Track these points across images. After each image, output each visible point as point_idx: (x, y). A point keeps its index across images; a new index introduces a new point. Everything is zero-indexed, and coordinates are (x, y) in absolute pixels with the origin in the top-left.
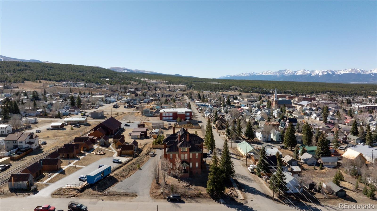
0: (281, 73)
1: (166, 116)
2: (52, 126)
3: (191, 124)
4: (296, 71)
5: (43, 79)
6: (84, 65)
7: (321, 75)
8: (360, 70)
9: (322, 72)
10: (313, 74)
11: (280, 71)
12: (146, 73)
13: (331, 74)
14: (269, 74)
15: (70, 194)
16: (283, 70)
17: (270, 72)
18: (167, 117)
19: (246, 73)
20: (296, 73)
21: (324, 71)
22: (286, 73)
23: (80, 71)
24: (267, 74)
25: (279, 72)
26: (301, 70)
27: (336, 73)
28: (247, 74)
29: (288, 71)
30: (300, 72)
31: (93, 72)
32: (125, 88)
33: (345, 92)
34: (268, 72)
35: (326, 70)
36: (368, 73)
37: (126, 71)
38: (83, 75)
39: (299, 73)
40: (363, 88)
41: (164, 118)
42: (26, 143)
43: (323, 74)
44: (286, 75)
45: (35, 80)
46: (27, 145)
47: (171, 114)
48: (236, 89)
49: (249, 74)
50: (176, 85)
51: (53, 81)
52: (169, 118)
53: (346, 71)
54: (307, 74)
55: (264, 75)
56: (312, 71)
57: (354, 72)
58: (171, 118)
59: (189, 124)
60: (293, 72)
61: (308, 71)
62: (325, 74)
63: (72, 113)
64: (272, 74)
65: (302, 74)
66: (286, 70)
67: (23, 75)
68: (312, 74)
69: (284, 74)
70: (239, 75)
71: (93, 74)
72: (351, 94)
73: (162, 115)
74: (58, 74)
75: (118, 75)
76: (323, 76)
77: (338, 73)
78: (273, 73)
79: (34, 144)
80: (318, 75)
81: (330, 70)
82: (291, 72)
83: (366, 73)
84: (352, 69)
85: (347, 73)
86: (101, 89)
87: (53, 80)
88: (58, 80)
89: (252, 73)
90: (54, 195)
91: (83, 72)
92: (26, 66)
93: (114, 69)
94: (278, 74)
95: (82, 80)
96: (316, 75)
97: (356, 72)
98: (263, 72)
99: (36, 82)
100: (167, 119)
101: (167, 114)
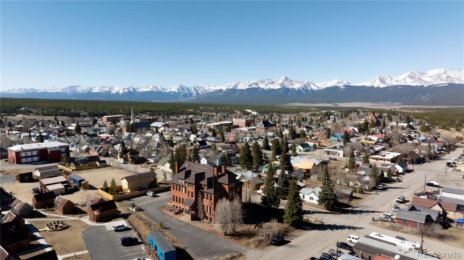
0: (72, 90)
1: (26, 157)
3: (92, 162)
4: (91, 87)
7: (121, 92)
8: (161, 88)
9: (123, 89)
10: (113, 92)
11: (71, 87)
13: (133, 91)
14: (56, 91)
16: (75, 86)
17: (57, 87)
18: (28, 158)
19: (20, 89)
20: (92, 90)
21: (124, 88)
22: (79, 90)
24: (53, 91)
25: (70, 89)
26: (97, 86)
27: (137, 90)
28: (23, 90)
29: (82, 87)
30: (97, 88)
33: (163, 111)
34: (54, 89)
35: (127, 87)
36: (168, 91)
39: (96, 90)
40: (176, 106)
41: (24, 160)
43: (124, 91)
44: (79, 92)
47: (35, 153)
48: (30, 112)
49: (25, 90)
52: (32, 159)
53: (148, 88)
54: (105, 91)
55: (48, 91)
56: (110, 88)
57: (155, 90)
58: (35, 159)
59: (90, 163)
60: (88, 89)
61: (106, 88)
62: (126, 91)
64: (60, 91)
65: (99, 91)
66: (79, 86)
68: (111, 92)
69: (77, 91)
70: (8, 91)
72: (169, 113)
73: (19, 155)
76: (124, 94)
77: (140, 90)
78: (62, 90)
80: (119, 92)
81: (132, 87)
82: (86, 88)
83: (166, 91)
84: (153, 87)
85: (149, 91)
89: (30, 89)
94: (68, 91)
96: (117, 92)
97: (157, 89)
98: (47, 88)
100: (28, 161)
101: (28, 153)
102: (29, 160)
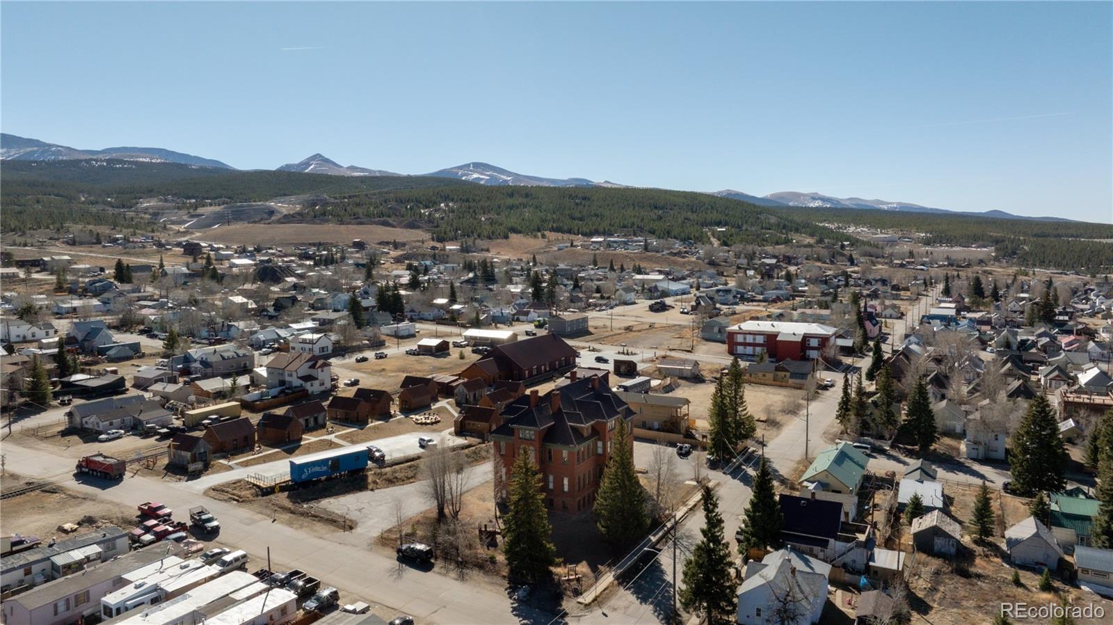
1: (745, 344)
2: (419, 346)
5: (553, 230)
6: (682, 190)
12: (885, 207)
15: (234, 495)
18: (747, 347)
23: (656, 208)
31: (692, 209)
32: (751, 257)
37: (817, 204)
38: (660, 218)
41: (740, 350)
42: (298, 378)
45: (536, 230)
46: (300, 382)
47: (760, 340)
50: (960, 246)
51: (575, 234)
52: (754, 351)
58: (760, 351)
59: (782, 374)
63: (522, 318)
67: (513, 221)
71: (689, 214)
73: (733, 338)
74: (597, 215)
75: (762, 217)
79: (316, 383)
86: (683, 257)
87: (576, 232)
88: (588, 231)
90: (213, 490)
91: (662, 208)
92: (527, 196)
93: (782, 198)
95: (650, 232)
99: (535, 237)
100: (747, 353)
101: (748, 336)
102: (749, 350)
